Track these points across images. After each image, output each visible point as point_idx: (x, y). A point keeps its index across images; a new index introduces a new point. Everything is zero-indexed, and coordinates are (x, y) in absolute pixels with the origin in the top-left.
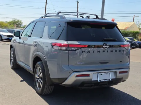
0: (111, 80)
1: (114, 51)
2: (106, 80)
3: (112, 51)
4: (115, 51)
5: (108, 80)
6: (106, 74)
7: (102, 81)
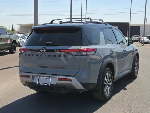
0: (50, 85)
1: (52, 56)
2: (45, 84)
3: (50, 56)
4: (54, 55)
5: (47, 85)
6: (47, 78)
7: (40, 84)
